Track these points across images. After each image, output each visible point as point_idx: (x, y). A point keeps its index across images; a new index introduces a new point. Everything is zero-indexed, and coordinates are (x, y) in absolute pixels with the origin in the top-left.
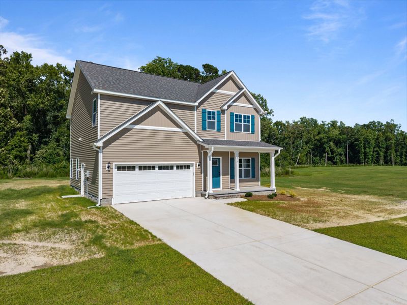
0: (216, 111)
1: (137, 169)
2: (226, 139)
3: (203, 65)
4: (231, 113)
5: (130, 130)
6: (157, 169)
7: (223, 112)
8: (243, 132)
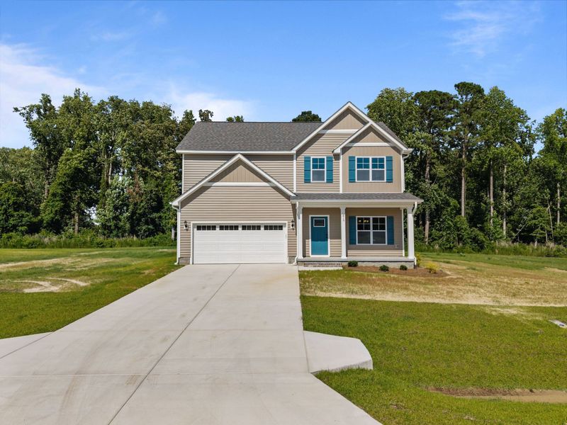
0: (325, 158)
1: (218, 229)
2: (341, 192)
3: (456, 86)
4: (350, 157)
5: (208, 188)
6: (240, 229)
7: (337, 157)
8: (371, 180)
